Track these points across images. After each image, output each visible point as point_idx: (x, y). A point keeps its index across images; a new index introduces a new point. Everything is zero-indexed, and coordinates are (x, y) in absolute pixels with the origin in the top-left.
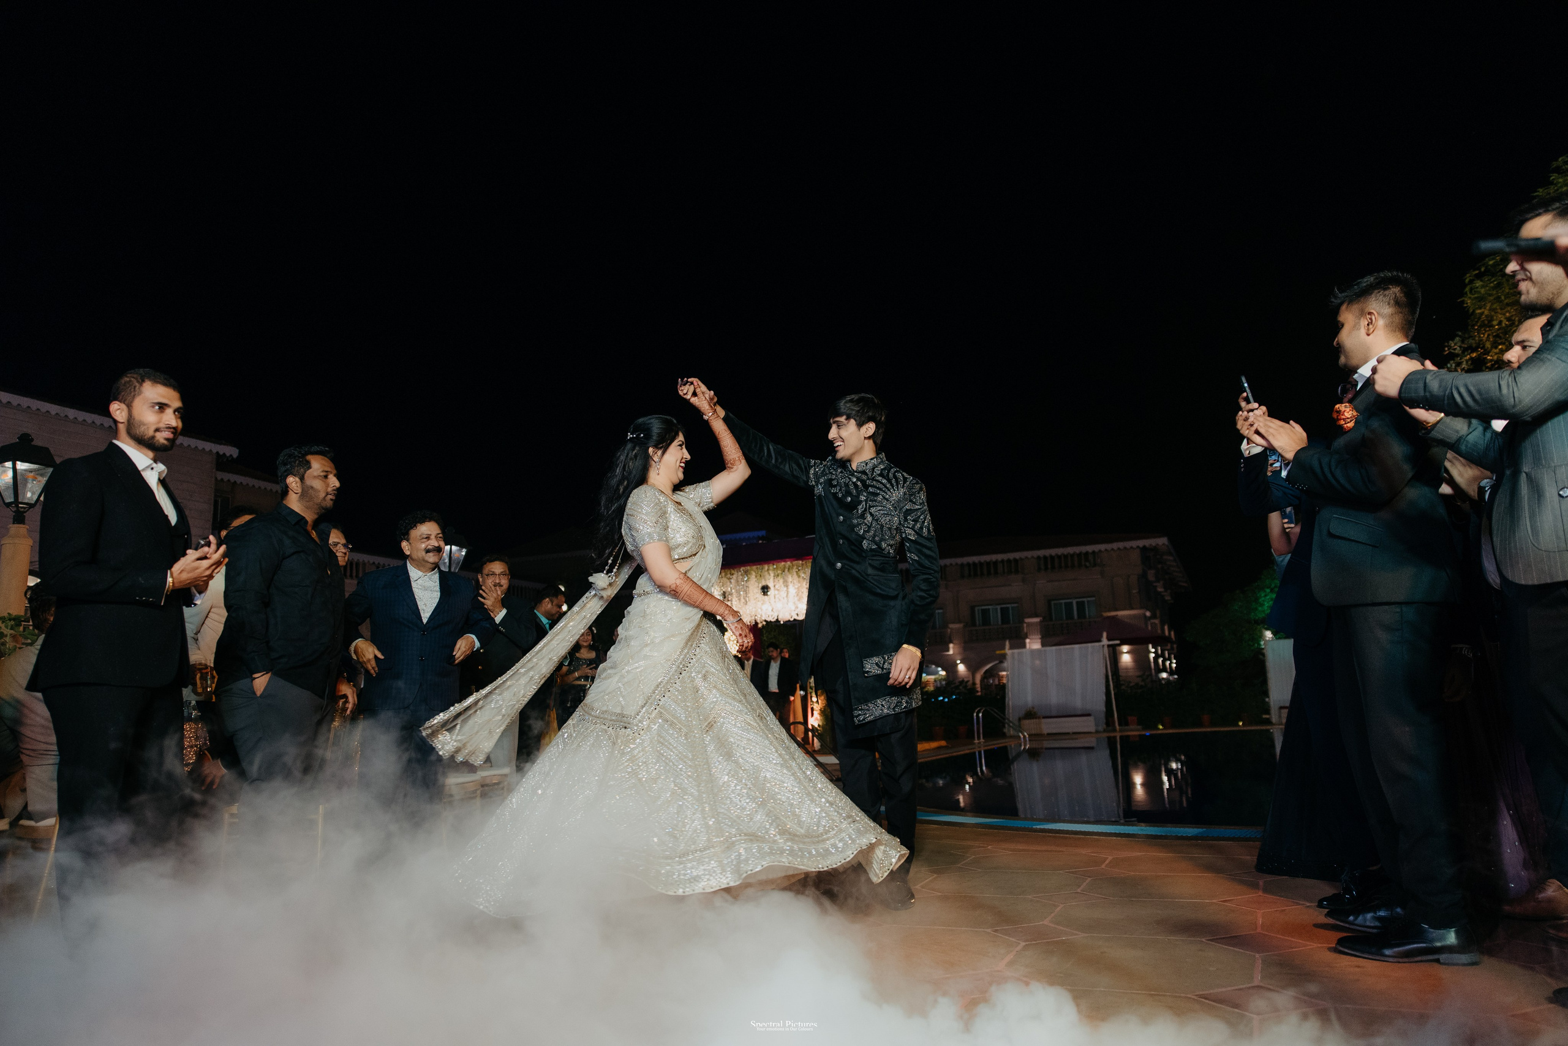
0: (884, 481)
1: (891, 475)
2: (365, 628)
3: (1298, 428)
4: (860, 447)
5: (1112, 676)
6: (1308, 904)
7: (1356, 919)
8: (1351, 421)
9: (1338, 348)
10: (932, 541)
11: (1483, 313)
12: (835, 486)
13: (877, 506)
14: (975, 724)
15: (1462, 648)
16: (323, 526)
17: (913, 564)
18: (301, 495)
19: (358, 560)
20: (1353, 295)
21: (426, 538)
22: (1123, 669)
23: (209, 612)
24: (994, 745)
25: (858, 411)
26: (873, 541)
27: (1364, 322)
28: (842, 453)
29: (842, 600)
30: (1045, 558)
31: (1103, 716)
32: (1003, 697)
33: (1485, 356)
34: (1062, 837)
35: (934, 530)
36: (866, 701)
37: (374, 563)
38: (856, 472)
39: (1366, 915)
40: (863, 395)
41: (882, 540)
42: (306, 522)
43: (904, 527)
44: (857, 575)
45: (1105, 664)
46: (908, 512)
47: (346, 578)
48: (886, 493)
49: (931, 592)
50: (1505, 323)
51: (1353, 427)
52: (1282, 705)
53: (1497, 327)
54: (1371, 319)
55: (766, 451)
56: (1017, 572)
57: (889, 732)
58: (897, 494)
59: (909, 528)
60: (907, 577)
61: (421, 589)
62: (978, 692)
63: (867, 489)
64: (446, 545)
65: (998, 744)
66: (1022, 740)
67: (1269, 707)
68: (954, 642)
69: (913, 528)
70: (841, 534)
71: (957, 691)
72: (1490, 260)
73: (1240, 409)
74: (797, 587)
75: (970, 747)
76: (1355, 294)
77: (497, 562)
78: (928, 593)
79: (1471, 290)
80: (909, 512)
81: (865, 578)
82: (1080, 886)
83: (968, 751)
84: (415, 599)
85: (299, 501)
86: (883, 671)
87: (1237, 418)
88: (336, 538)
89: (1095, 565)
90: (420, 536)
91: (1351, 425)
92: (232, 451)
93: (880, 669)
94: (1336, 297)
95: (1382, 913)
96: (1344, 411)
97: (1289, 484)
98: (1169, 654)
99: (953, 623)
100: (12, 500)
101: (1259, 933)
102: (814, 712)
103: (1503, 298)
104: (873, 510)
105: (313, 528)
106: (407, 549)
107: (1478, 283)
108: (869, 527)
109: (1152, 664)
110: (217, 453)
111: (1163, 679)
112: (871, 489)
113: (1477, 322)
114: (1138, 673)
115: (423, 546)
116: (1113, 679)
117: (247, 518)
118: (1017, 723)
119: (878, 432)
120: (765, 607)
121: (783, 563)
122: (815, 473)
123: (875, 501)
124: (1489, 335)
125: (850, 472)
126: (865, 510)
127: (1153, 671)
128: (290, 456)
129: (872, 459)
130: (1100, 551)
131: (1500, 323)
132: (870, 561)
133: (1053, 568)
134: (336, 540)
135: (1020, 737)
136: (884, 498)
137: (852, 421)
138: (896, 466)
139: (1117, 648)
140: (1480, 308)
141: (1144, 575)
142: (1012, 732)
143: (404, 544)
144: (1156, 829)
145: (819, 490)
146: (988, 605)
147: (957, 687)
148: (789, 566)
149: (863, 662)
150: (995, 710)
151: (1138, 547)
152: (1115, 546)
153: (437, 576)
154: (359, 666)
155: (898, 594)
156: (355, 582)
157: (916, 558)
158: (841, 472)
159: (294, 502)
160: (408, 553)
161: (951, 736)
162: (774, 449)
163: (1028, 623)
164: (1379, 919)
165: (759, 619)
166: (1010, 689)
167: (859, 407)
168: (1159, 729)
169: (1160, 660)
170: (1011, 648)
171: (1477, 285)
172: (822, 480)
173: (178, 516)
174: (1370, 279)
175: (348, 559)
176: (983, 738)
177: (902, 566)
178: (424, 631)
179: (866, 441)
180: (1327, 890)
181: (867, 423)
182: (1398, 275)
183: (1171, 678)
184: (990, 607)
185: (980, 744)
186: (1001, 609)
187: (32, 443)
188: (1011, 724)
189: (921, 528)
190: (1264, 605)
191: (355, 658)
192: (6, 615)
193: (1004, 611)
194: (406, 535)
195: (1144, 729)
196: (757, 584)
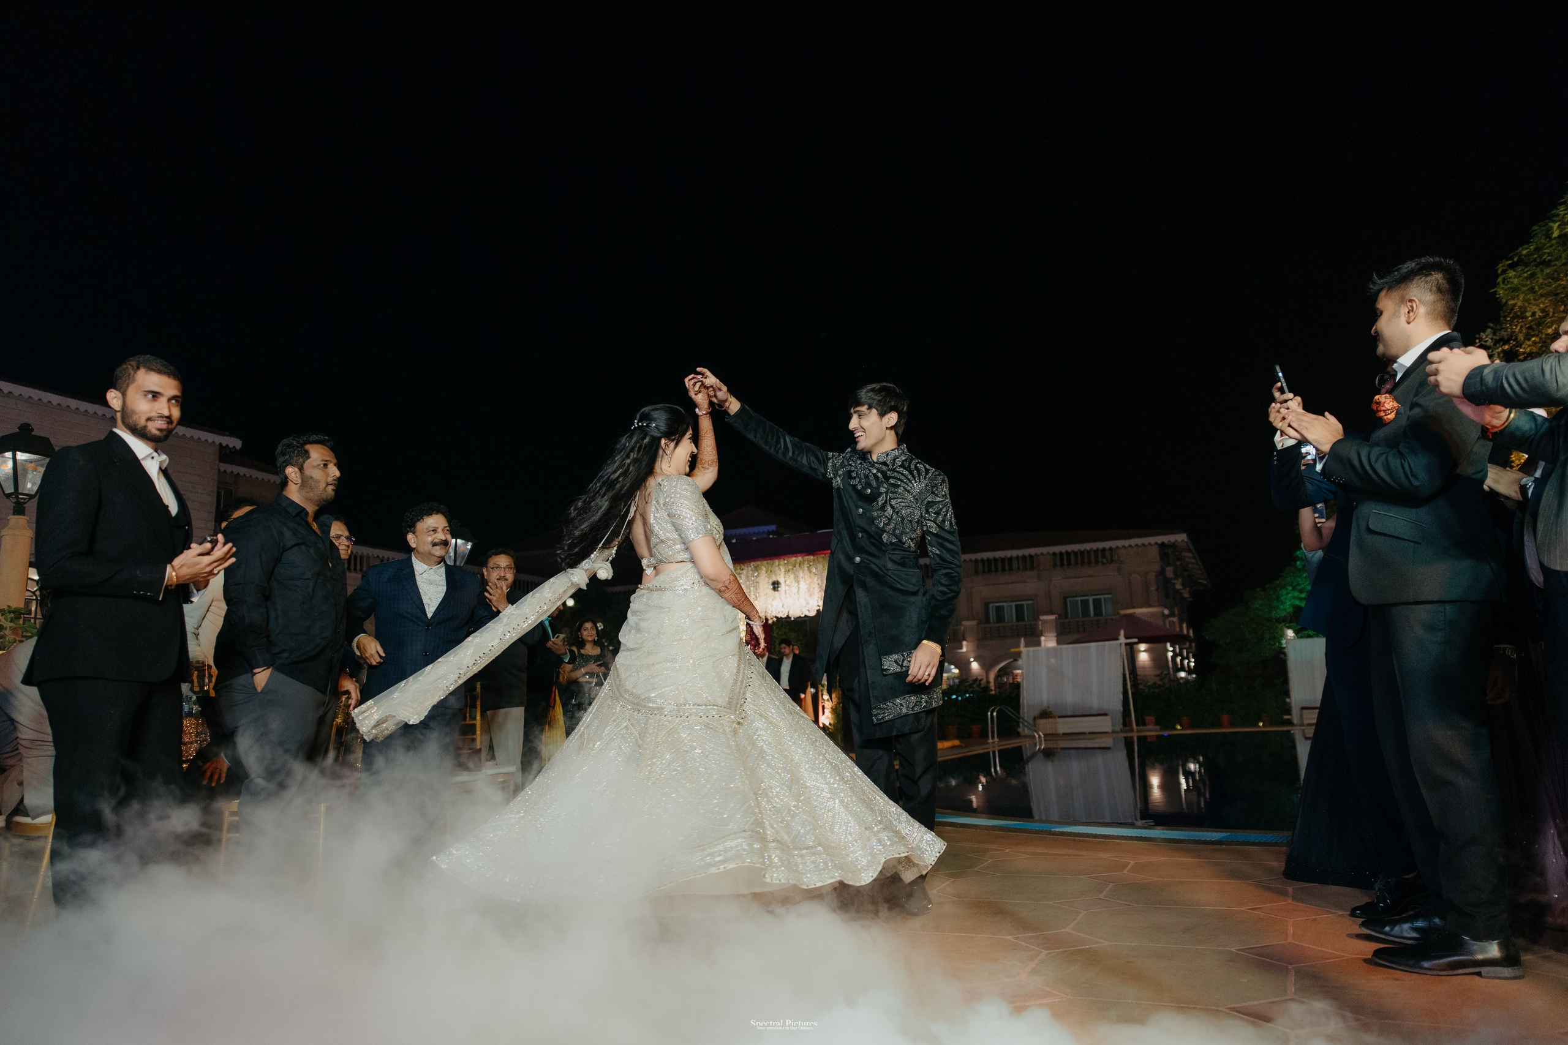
0: (906, 472)
1: (912, 466)
2: (369, 624)
3: (1332, 419)
4: (881, 437)
5: (1130, 674)
6: (1340, 913)
7: (1392, 929)
8: (1392, 412)
9: (1376, 337)
10: (955, 535)
11: (1516, 304)
12: (854, 478)
13: (898, 498)
14: (990, 723)
15: (1505, 649)
16: (324, 518)
17: (934, 558)
18: (300, 486)
19: (362, 553)
20: (1393, 282)
21: (433, 531)
22: (1140, 668)
23: (210, 606)
24: (1008, 744)
25: (880, 401)
26: (894, 534)
27: (1404, 310)
28: (863, 444)
29: (861, 595)
30: (1061, 554)
31: (1120, 716)
32: (1018, 696)
33: (1517, 349)
34: (1080, 841)
35: (957, 523)
36: (885, 700)
37: (378, 556)
38: (877, 463)
39: (1402, 925)
40: (884, 384)
41: (903, 533)
42: (307, 514)
43: (925, 519)
44: (877, 569)
45: (1122, 664)
46: (930, 504)
47: (350, 572)
48: (907, 484)
49: (953, 587)
50: (1539, 314)
51: (1394, 419)
52: (1304, 705)
53: (1530, 318)
54: (1412, 307)
55: (782, 443)
56: (1032, 568)
57: (908, 732)
58: (918, 486)
59: (931, 520)
60: (928, 572)
61: (426, 583)
62: (992, 690)
63: (888, 481)
64: (453, 538)
65: (1012, 744)
66: (1037, 739)
67: (1291, 707)
68: (968, 639)
69: (934, 521)
70: (860, 527)
71: (971, 689)
72: (1523, 250)
73: (1273, 400)
74: (808, 582)
75: (984, 747)
76: (1396, 281)
77: (503, 556)
78: (949, 587)
79: (1504, 280)
80: (932, 504)
81: (885, 573)
82: (1101, 892)
83: (981, 751)
84: (419, 593)
85: (299, 491)
86: (902, 668)
87: (1270, 410)
88: (338, 530)
89: (1112, 561)
90: (427, 529)
91: (1391, 416)
92: (235, 443)
93: (899, 667)
94: (1374, 284)
95: (1419, 924)
96: (1385, 402)
97: (1324, 478)
98: (1187, 653)
99: (967, 620)
100: (13, 491)
101: (1290, 943)
102: (825, 710)
103: (1537, 288)
104: (893, 502)
105: (314, 520)
106: (413, 541)
107: (1512, 273)
108: (890, 520)
109: (1170, 663)
110: (220, 444)
111: (1182, 678)
112: (892, 481)
113: (1510, 313)
114: (1158, 672)
115: (430, 539)
116: (1130, 678)
117: (248, 509)
118: (1031, 722)
119: (900, 422)
120: (775, 603)
121: (794, 559)
122: (834, 466)
123: (896, 493)
124: (1521, 327)
125: (870, 463)
126: (886, 502)
127: (1171, 670)
128: (289, 446)
129: (892, 450)
130: (1118, 547)
131: (1534, 314)
132: (890, 556)
133: (1069, 564)
134: (339, 533)
135: (1035, 736)
136: (906, 489)
137: (874, 411)
138: (918, 458)
139: (1135, 646)
140: (1514, 299)
141: (1162, 573)
142: (1026, 732)
143: (410, 537)
144: (1174, 832)
145: (838, 482)
146: (1002, 602)
147: (971, 686)
148: (801, 561)
149: (881, 660)
150: (1009, 709)
151: (1156, 543)
152: (1133, 542)
153: (443, 570)
154: (362, 661)
155: (919, 590)
156: (360, 576)
157: (938, 552)
158: (861, 464)
159: (294, 494)
160: (413, 546)
161: (964, 735)
162: (791, 441)
163: (1044, 620)
164: (1416, 929)
165: (769, 615)
166: (1025, 688)
167: (881, 396)
168: (1177, 729)
169: (1178, 659)
170: (1027, 646)
171: (1510, 275)
172: (840, 472)
173: (179, 507)
174: (1410, 265)
175: (352, 552)
176: (998, 737)
177: (923, 561)
178: (428, 626)
179: (888, 431)
180: (1360, 898)
181: (889, 413)
182: (1441, 262)
183: (1189, 677)
184: (1004, 604)
185: (994, 744)
186: (1016, 606)
187: (33, 433)
188: (1026, 724)
189: (943, 521)
190: (1285, 603)
191: (359, 654)
192: (6, 608)
193: (1019, 608)
194: (412, 527)
195: (1162, 729)
196: (767, 579)
